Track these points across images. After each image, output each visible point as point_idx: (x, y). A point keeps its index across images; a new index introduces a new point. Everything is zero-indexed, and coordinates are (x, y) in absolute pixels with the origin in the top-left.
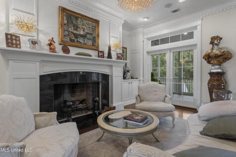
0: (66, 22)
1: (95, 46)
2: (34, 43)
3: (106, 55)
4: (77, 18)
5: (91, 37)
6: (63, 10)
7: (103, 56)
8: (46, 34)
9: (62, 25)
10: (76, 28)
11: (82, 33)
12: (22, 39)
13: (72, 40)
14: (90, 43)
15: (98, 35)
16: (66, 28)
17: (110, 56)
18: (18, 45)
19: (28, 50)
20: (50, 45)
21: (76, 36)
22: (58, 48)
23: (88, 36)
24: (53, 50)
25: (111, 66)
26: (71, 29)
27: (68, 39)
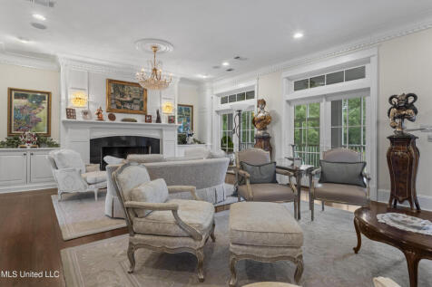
0: (113, 91)
1: (142, 110)
2: (85, 113)
3: (154, 119)
4: (123, 86)
5: (138, 102)
6: (110, 81)
7: (150, 121)
8: (95, 104)
9: (109, 95)
10: (123, 95)
11: (128, 99)
12: (77, 110)
13: (118, 107)
14: (137, 107)
15: (146, 99)
16: (113, 96)
17: (158, 120)
18: (74, 117)
19: (82, 120)
20: (98, 114)
21: (122, 103)
22: (105, 115)
23: (135, 101)
24: (100, 119)
25: (161, 130)
26: (118, 97)
27: (114, 107)
